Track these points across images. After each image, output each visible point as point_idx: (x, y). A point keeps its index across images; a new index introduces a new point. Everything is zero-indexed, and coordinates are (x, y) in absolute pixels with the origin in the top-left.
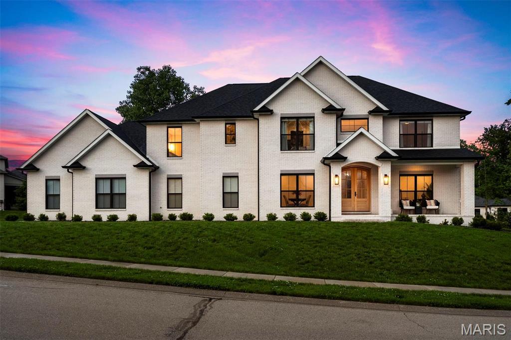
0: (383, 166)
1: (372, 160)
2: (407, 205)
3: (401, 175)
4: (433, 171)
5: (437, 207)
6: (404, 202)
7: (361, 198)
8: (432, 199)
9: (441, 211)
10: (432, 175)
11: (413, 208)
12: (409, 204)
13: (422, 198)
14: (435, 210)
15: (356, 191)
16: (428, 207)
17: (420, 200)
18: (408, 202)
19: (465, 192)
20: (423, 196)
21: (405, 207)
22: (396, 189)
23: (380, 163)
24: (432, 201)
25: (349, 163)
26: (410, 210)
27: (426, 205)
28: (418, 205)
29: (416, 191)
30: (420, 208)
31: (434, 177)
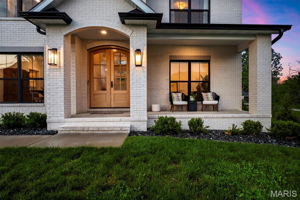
0: (135, 34)
1: (116, 25)
2: (178, 100)
3: (171, 61)
4: (210, 56)
5: (216, 102)
6: (174, 95)
7: (119, 89)
8: (209, 91)
9: (220, 108)
10: (208, 62)
11: (185, 103)
12: (180, 98)
13: (197, 90)
14: (213, 105)
15: (113, 80)
16: (205, 102)
17: (195, 93)
18: (180, 95)
19: (258, 81)
20: (198, 88)
21: (175, 102)
22: (166, 78)
23: (128, 30)
24: (209, 94)
25: (77, 28)
26: (182, 106)
27: (202, 100)
28: (192, 99)
29: (189, 82)
30: (195, 103)
31: (211, 64)
